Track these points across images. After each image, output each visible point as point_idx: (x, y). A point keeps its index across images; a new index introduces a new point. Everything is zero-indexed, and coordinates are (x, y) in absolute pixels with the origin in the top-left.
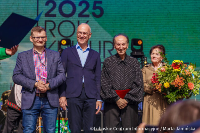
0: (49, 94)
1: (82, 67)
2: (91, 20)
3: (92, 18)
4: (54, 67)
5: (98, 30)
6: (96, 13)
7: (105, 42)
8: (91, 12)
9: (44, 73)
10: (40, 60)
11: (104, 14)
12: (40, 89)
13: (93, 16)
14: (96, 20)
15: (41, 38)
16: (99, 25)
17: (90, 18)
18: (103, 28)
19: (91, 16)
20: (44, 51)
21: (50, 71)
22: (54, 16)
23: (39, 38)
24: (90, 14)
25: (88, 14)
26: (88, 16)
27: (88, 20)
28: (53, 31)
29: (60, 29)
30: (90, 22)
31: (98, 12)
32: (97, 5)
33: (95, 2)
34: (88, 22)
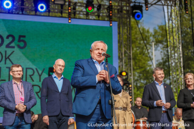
0: (25, 114)
1: (59, 92)
2: (16, 50)
3: (17, 49)
4: (29, 94)
5: (22, 59)
6: (20, 45)
7: (27, 69)
8: (17, 44)
9: (21, 99)
10: (19, 89)
11: (27, 46)
12: (20, 110)
13: (17, 47)
14: (20, 51)
15: (19, 72)
16: (22, 55)
17: (15, 49)
18: (26, 57)
19: (16, 47)
20: (21, 82)
21: (26, 96)
23: (17, 71)
24: (15, 46)
25: (13, 46)
26: (13, 47)
27: (13, 50)
30: (16, 52)
31: (22, 44)
32: (22, 39)
33: (20, 36)
34: (13, 52)
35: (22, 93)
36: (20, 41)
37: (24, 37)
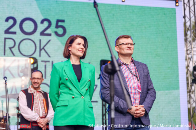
2: (52, 38)
6: (58, 31)
8: (54, 31)
13: (55, 35)
15: (129, 44)
19: (53, 34)
22: (14, 33)
25: (50, 33)
26: (50, 35)
27: (50, 39)
28: (13, 49)
29: (20, 47)
30: (53, 41)
31: (60, 31)
32: (60, 24)
33: (58, 21)
34: (50, 41)
35: (137, 77)
36: (57, 26)
37: (63, 21)
